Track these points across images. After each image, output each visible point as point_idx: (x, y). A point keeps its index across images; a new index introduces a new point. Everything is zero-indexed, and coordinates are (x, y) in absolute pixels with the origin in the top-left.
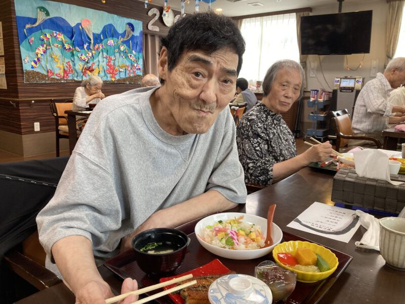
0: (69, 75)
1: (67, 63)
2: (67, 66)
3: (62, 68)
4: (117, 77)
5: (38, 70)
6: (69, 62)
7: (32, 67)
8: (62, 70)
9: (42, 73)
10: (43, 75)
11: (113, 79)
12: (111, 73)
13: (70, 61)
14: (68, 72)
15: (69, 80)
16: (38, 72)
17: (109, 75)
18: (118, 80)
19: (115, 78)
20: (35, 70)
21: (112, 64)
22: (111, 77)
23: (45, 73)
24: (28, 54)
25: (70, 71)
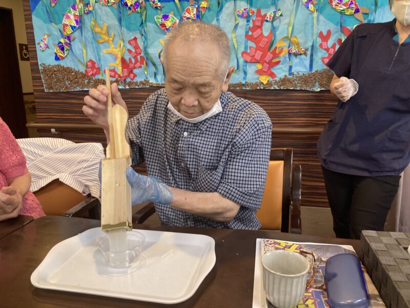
0: (135, 71)
1: (129, 42)
2: (130, 51)
3: (119, 56)
4: (281, 72)
5: (67, 63)
6: (135, 39)
7: (57, 58)
8: (119, 61)
9: (77, 69)
10: (77, 73)
11: (264, 79)
12: (258, 62)
13: (138, 36)
14: (131, 66)
15: (136, 83)
16: (68, 68)
17: (252, 69)
18: (284, 81)
19: (273, 75)
20: (62, 63)
21: (266, 33)
22: (260, 72)
23: (82, 69)
24: (49, 29)
25: (136, 61)
